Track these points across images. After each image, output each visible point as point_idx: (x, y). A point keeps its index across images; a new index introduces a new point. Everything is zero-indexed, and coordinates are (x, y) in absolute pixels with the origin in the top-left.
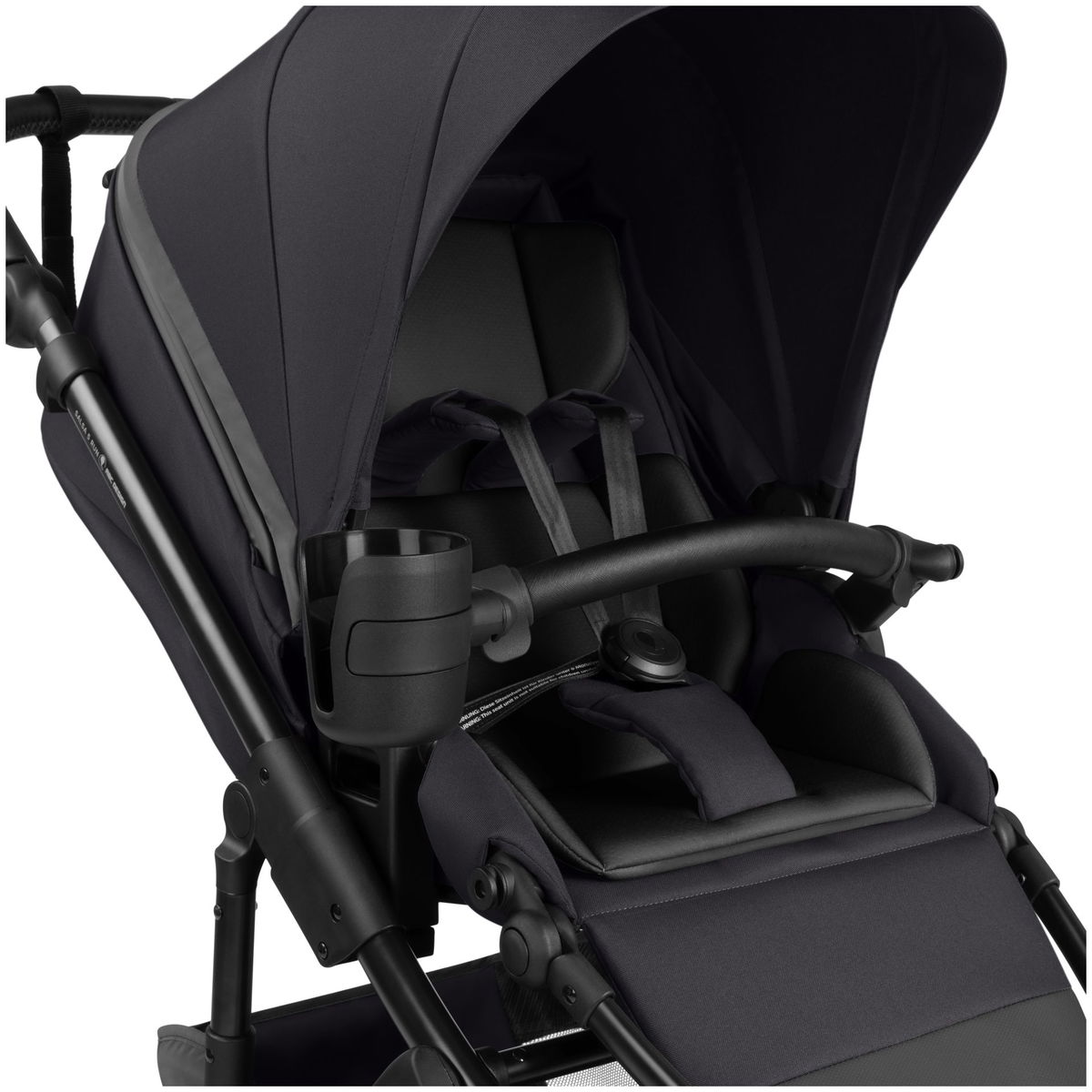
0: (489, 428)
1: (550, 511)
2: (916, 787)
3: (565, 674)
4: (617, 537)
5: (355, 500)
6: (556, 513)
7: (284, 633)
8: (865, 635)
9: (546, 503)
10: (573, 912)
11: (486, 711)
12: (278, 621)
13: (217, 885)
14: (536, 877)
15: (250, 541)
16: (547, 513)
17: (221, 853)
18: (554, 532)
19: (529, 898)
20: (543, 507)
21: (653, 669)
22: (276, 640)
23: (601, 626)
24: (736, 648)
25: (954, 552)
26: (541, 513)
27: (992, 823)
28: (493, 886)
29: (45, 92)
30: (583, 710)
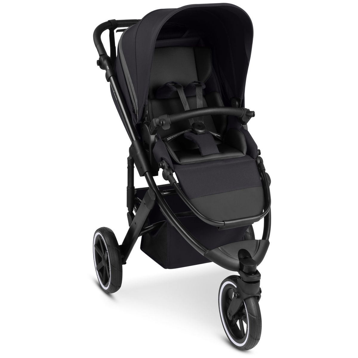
0: (175, 89)
1: (185, 103)
2: (242, 152)
3: (186, 131)
4: (197, 108)
5: (145, 103)
6: (186, 104)
7: (136, 123)
8: (243, 126)
9: (184, 102)
10: (173, 169)
11: (173, 137)
12: (135, 121)
13: (128, 163)
14: (168, 164)
15: (133, 108)
16: (184, 104)
17: (128, 158)
18: (185, 107)
19: (166, 167)
20: (184, 103)
21: (200, 131)
22: (135, 124)
23: (192, 123)
24: (224, 127)
25: (253, 112)
26: (183, 104)
27: (256, 159)
28: (161, 165)
29: (109, 21)
30: (186, 137)
